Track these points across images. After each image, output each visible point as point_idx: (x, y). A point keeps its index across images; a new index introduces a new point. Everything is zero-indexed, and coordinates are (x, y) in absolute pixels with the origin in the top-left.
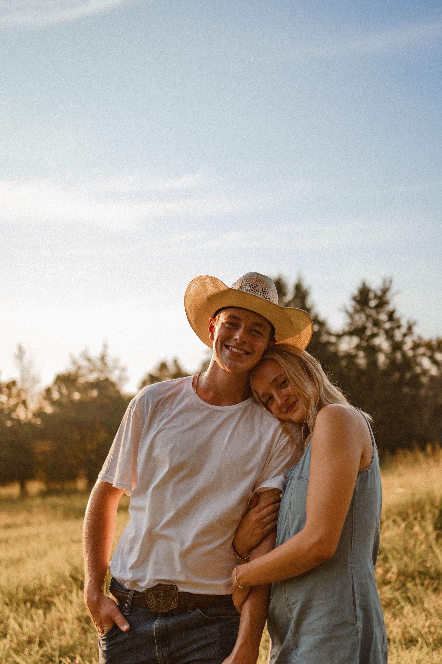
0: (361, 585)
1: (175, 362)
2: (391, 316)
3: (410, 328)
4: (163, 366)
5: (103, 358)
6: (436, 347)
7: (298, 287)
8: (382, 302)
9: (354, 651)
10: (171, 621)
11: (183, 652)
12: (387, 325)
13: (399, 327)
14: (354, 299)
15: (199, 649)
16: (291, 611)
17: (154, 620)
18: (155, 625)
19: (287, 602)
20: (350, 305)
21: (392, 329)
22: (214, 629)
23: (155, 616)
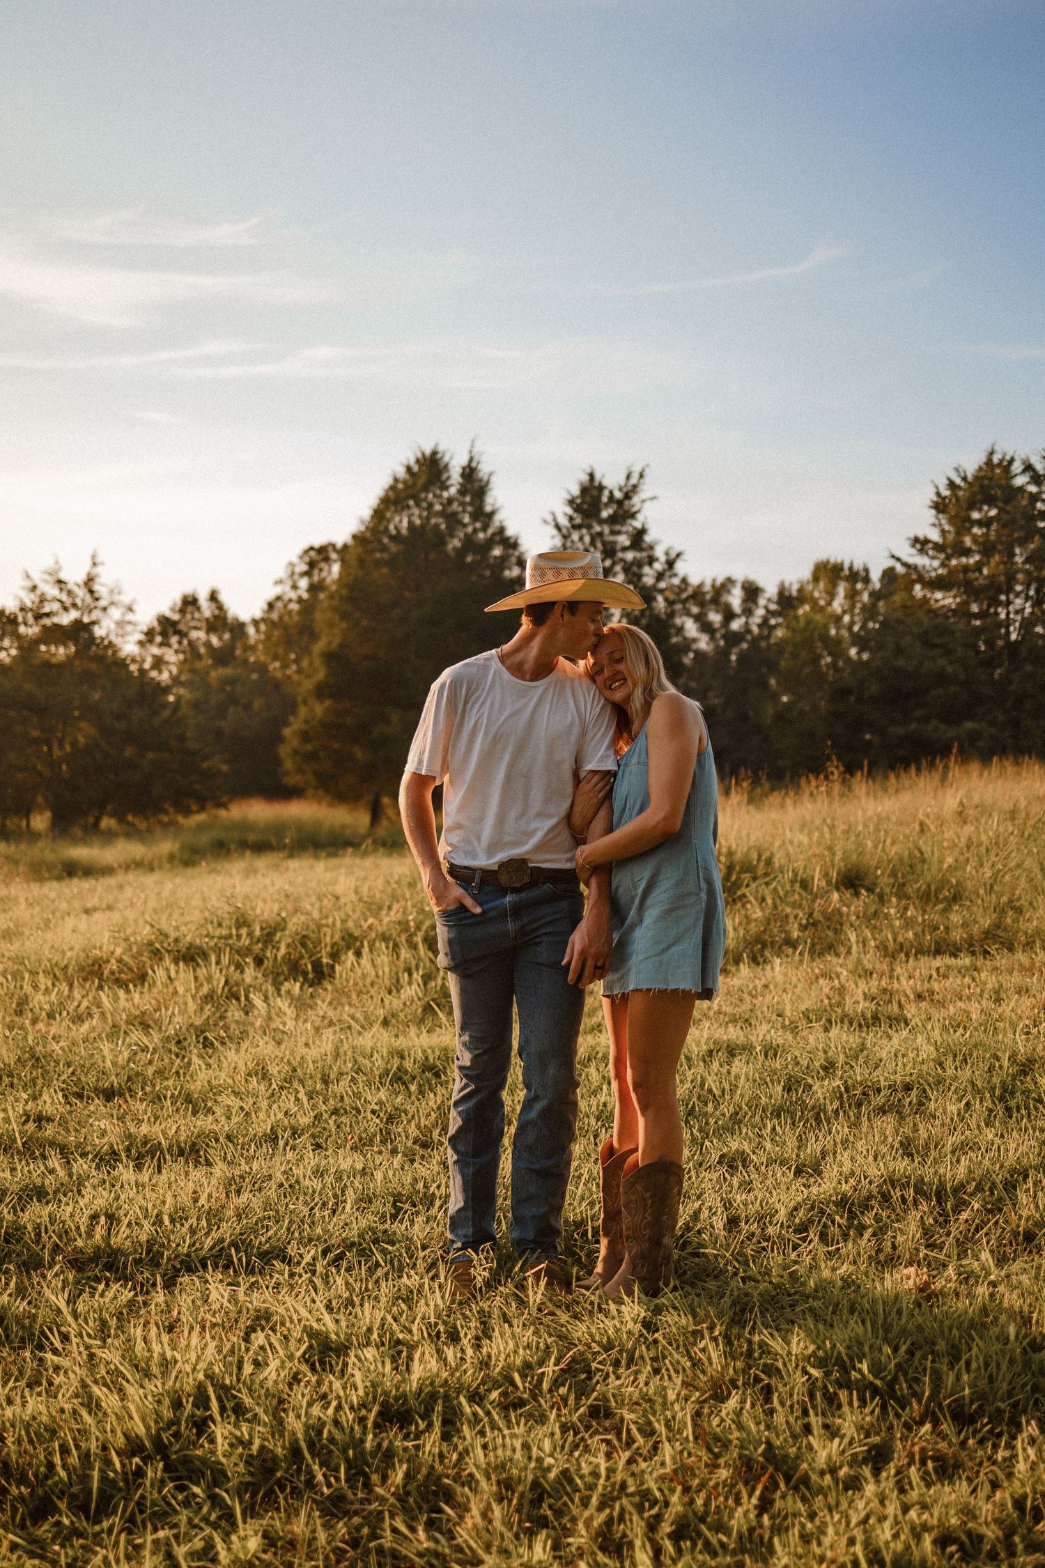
0: (704, 860)
1: (213, 597)
2: (638, 537)
3: (670, 564)
4: (190, 602)
5: (89, 582)
6: (708, 597)
7: (469, 473)
8: (623, 513)
9: (697, 919)
10: (524, 895)
11: (534, 926)
12: (630, 556)
13: (651, 560)
14: (571, 502)
15: (548, 923)
16: (636, 888)
17: (505, 896)
18: (508, 899)
19: (632, 880)
20: (563, 512)
21: (639, 564)
22: (564, 905)
23: (504, 892)
